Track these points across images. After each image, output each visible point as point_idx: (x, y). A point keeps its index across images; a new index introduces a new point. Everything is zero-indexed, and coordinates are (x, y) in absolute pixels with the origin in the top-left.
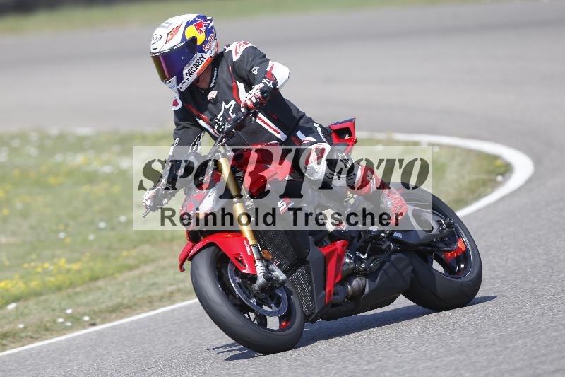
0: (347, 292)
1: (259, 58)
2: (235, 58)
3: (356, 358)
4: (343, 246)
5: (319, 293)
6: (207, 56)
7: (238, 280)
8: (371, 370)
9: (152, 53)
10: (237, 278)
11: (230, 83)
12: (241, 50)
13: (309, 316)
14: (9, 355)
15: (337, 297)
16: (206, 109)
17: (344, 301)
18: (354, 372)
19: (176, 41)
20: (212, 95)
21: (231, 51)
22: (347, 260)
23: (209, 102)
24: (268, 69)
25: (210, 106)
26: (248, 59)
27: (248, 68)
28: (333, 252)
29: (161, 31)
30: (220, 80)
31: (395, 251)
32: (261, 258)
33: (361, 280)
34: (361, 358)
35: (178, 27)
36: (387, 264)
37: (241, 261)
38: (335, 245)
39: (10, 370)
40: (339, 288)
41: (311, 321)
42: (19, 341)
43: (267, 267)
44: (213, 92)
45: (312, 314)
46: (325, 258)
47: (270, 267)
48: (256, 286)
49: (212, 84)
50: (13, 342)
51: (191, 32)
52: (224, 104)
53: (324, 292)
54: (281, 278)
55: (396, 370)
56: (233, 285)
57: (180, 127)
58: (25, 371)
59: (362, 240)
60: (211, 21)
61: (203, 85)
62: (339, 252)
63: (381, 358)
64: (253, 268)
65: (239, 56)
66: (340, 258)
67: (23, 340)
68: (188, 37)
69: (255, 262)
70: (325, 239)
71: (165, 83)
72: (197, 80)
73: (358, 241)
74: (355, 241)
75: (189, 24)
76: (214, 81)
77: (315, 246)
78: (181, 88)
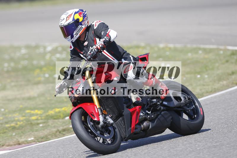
0: (142, 128)
1: (105, 28)
2: (95, 28)
3: (211, 140)
4: (139, 108)
5: (128, 128)
6: (84, 27)
7: (92, 124)
8: (217, 145)
9: (60, 26)
10: (91, 123)
11: (93, 38)
12: (97, 24)
13: (124, 138)
14: (66, 138)
15: (136, 130)
16: (83, 50)
17: (140, 132)
18: (210, 146)
19: (70, 20)
20: (86, 43)
21: (93, 25)
22: (142, 114)
23: (84, 46)
24: (107, 32)
25: (85, 48)
26: (100, 28)
27: (100, 32)
28: (135, 111)
29: (64, 16)
30: (89, 37)
31: (163, 110)
32: (102, 114)
33: (148, 122)
34: (213, 140)
35: (71, 15)
36: (160, 116)
37: (93, 115)
38: (136, 108)
39: (67, 145)
40: (138, 126)
41: (125, 141)
42: (70, 133)
43: (105, 118)
44: (86, 42)
45: (125, 138)
46: (131, 114)
47: (106, 118)
48: (100, 126)
49: (86, 39)
50: (68, 133)
51: (77, 16)
52: (91, 47)
53: (130, 128)
54: (111, 122)
55: (228, 146)
56: (89, 126)
57: (72, 57)
58: (72, 145)
59: (149, 106)
60: (85, 12)
61: (82, 39)
62: (138, 110)
63: (221, 140)
64: (98, 118)
65: (97, 26)
66: (138, 113)
67: (72, 132)
68: (75, 18)
69: (99, 116)
70: (132, 105)
71: (66, 38)
72: (80, 37)
73: (147, 106)
74: (146, 106)
75: (76, 13)
76: (86, 37)
77: (126, 108)
78: (73, 41)
